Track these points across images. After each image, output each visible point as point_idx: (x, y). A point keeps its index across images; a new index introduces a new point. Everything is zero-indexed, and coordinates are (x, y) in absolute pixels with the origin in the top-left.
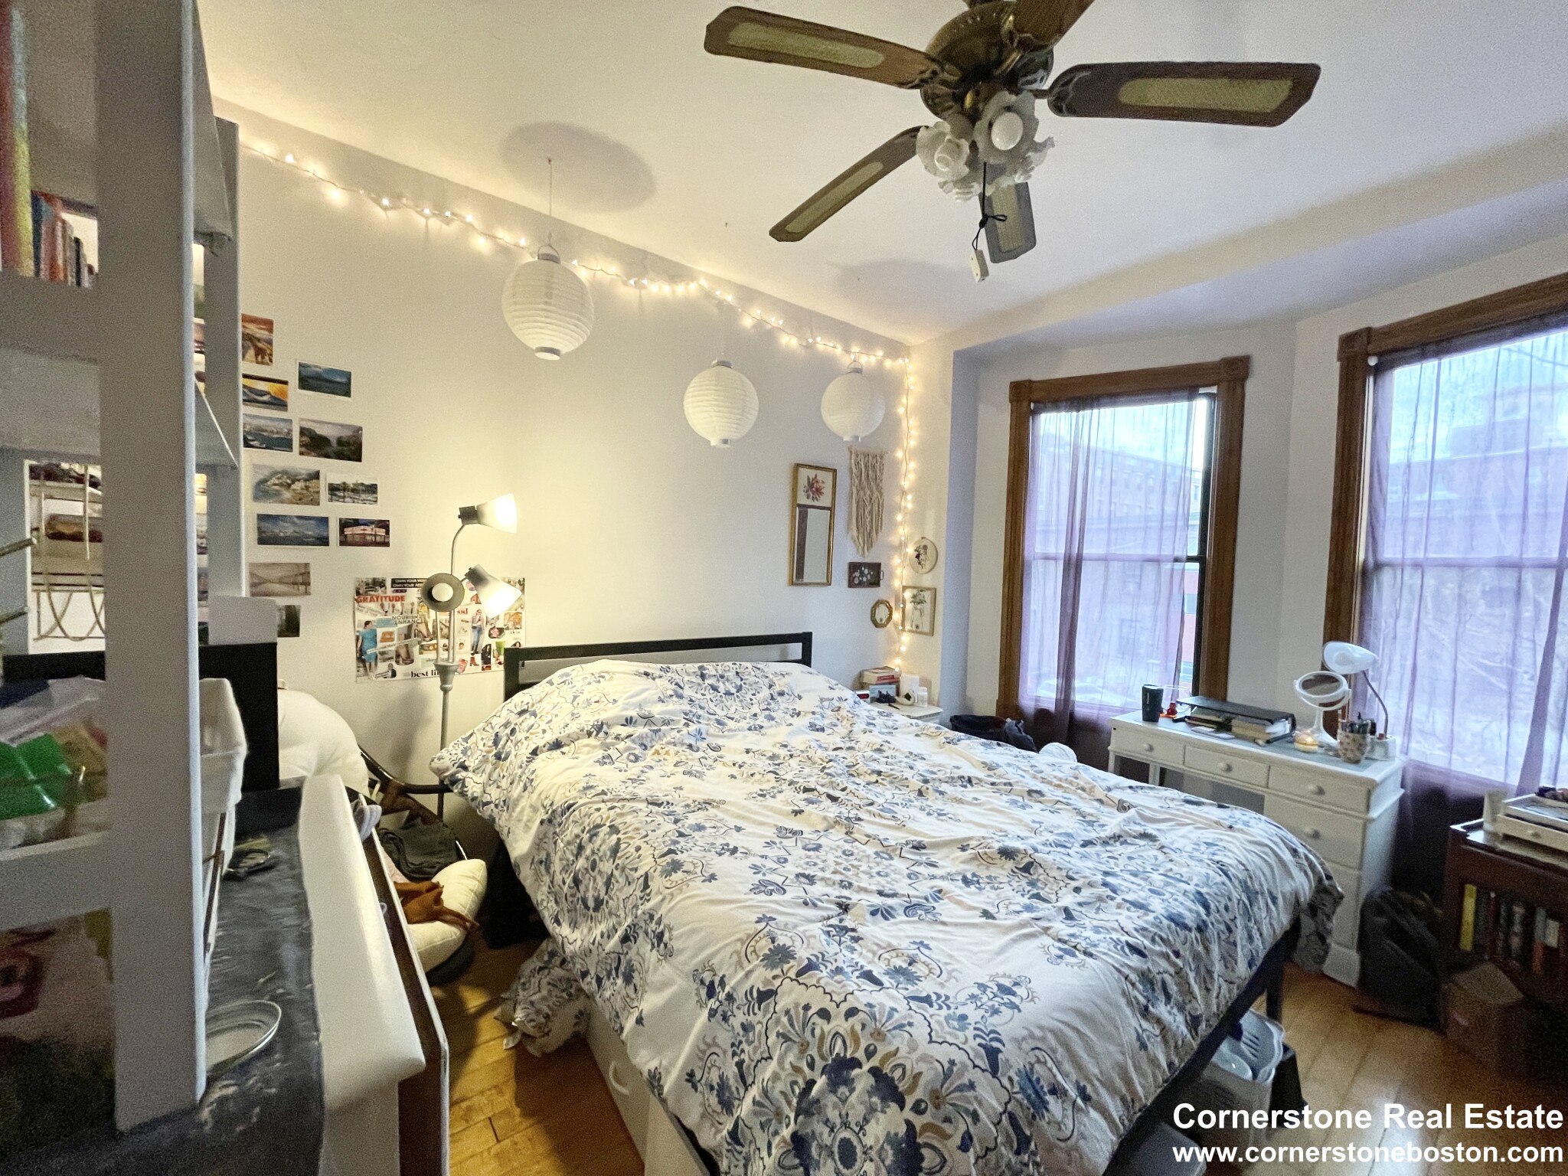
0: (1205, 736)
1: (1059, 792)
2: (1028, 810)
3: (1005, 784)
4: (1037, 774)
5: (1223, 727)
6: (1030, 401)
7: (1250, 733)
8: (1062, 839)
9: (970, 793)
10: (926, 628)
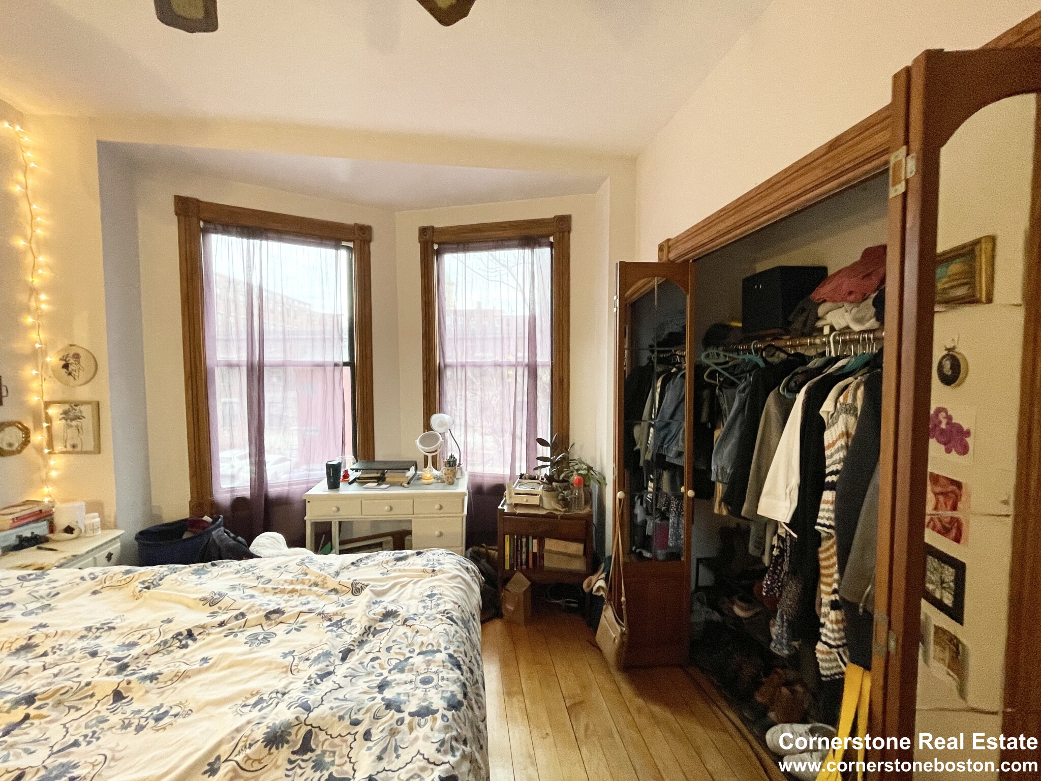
0: (372, 490)
1: (296, 600)
2: (274, 641)
4: (267, 586)
5: (381, 480)
6: (200, 219)
7: (396, 480)
8: (322, 665)
9: (196, 651)
10: (90, 445)
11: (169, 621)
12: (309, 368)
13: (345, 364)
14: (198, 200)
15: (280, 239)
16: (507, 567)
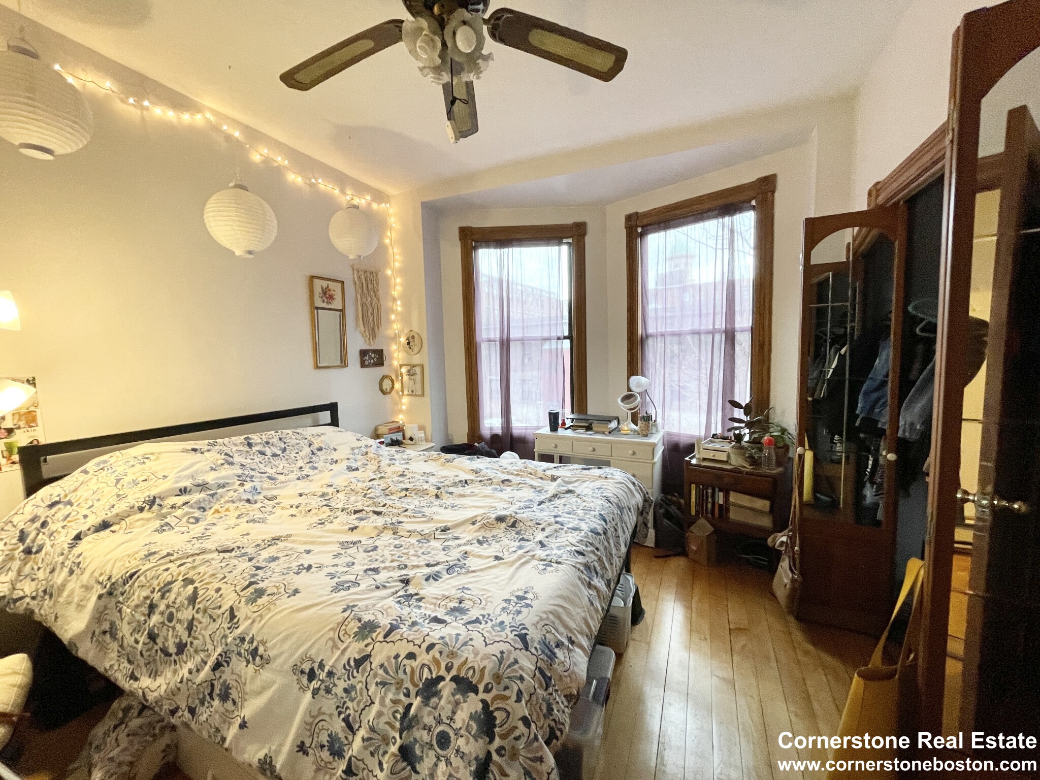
0: (581, 434)
1: (519, 478)
2: (504, 492)
3: (488, 480)
4: (504, 471)
5: (589, 428)
6: (472, 240)
7: (600, 430)
8: (527, 503)
9: (468, 490)
11: (457, 476)
12: (539, 342)
13: (565, 338)
14: (471, 228)
15: (520, 245)
16: (693, 513)
